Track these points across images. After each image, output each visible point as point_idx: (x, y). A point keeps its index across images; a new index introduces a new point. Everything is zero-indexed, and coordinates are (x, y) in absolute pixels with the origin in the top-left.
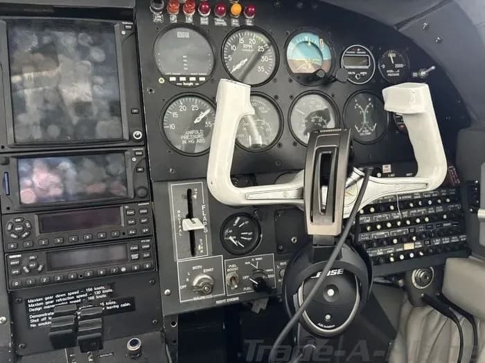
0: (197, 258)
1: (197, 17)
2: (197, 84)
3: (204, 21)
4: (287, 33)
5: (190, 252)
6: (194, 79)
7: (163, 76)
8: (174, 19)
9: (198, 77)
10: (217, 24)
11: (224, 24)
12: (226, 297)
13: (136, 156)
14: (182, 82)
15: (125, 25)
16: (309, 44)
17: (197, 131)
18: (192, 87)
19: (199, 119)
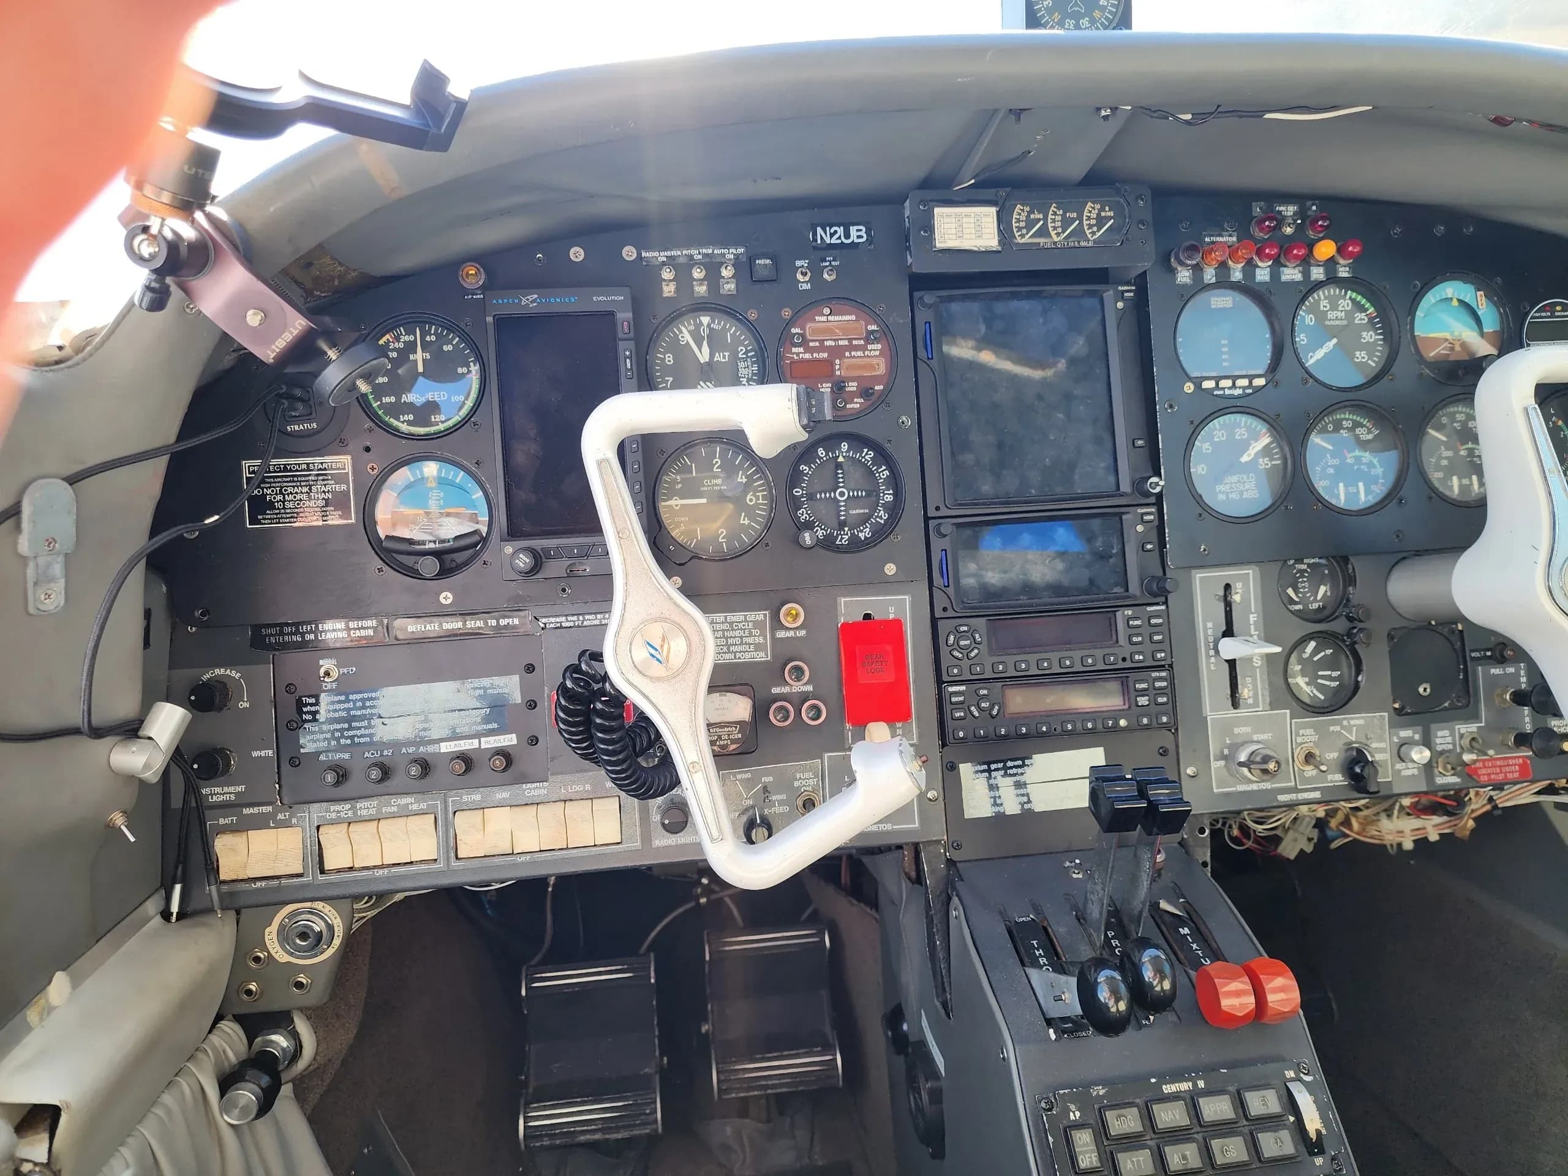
0: (1241, 712)
1: (1250, 267)
2: (1250, 391)
3: (1263, 274)
4: (1415, 286)
5: (1230, 702)
6: (1244, 382)
7: (1190, 379)
8: (1209, 275)
9: (1251, 378)
10: (1284, 278)
11: (1298, 277)
12: (1295, 790)
13: (1143, 522)
14: (1223, 389)
15: (1123, 292)
16: (1455, 303)
17: (1245, 476)
18: (1239, 397)
19: (1249, 455)
